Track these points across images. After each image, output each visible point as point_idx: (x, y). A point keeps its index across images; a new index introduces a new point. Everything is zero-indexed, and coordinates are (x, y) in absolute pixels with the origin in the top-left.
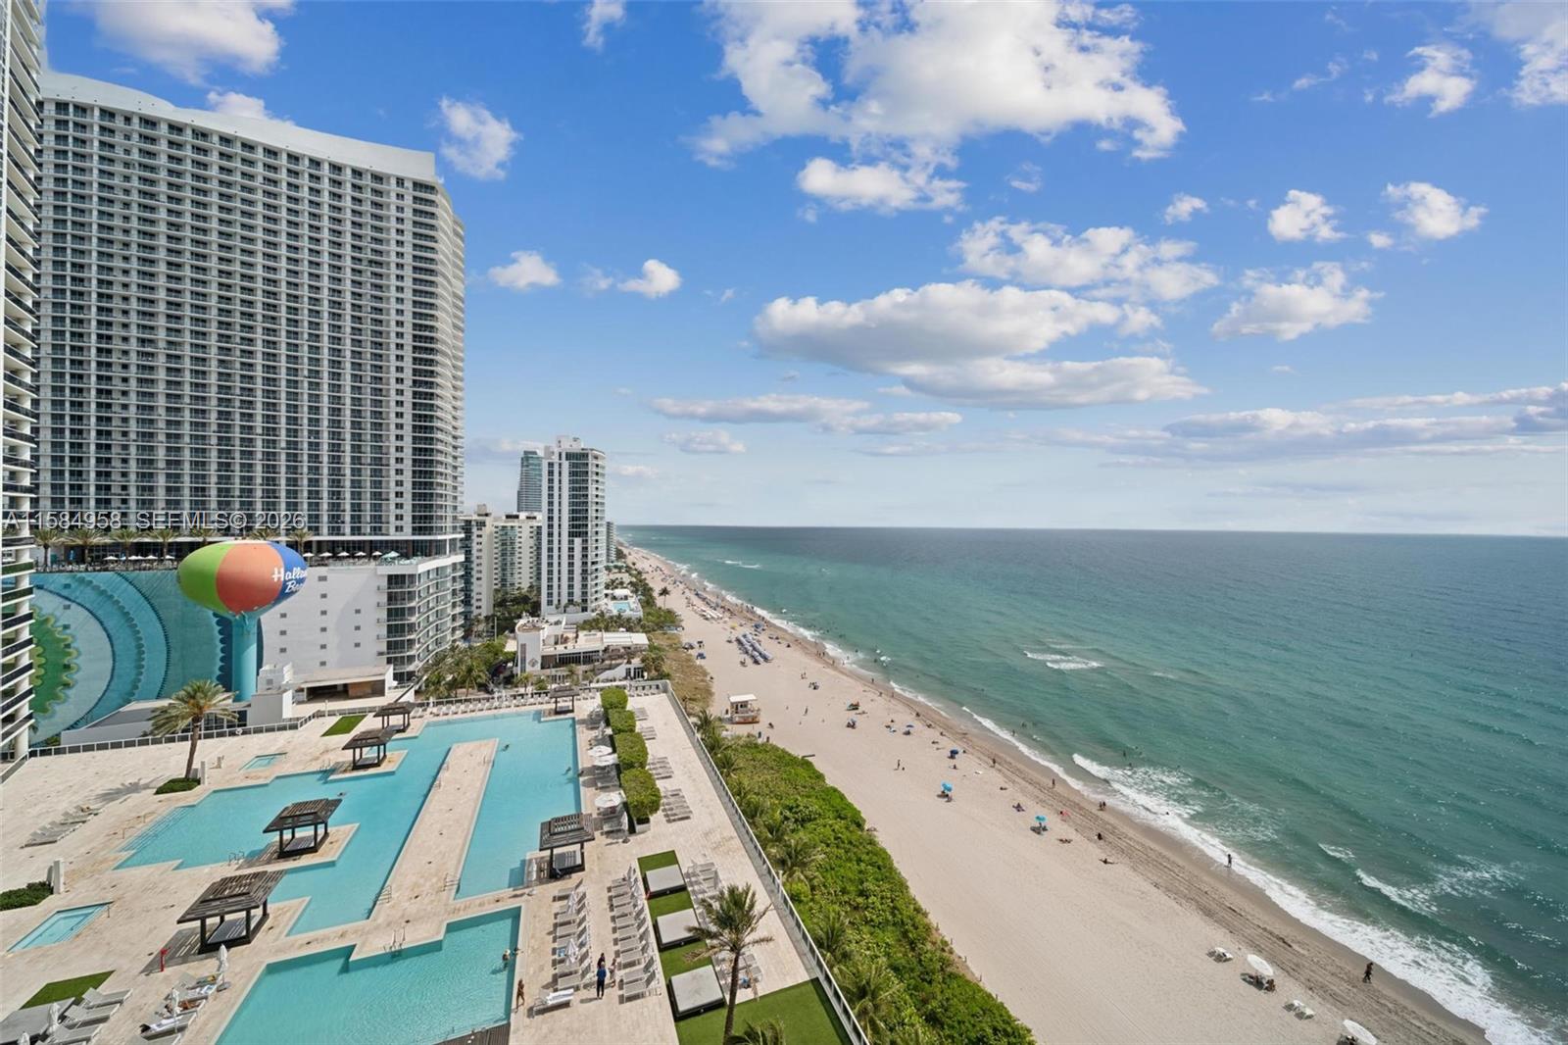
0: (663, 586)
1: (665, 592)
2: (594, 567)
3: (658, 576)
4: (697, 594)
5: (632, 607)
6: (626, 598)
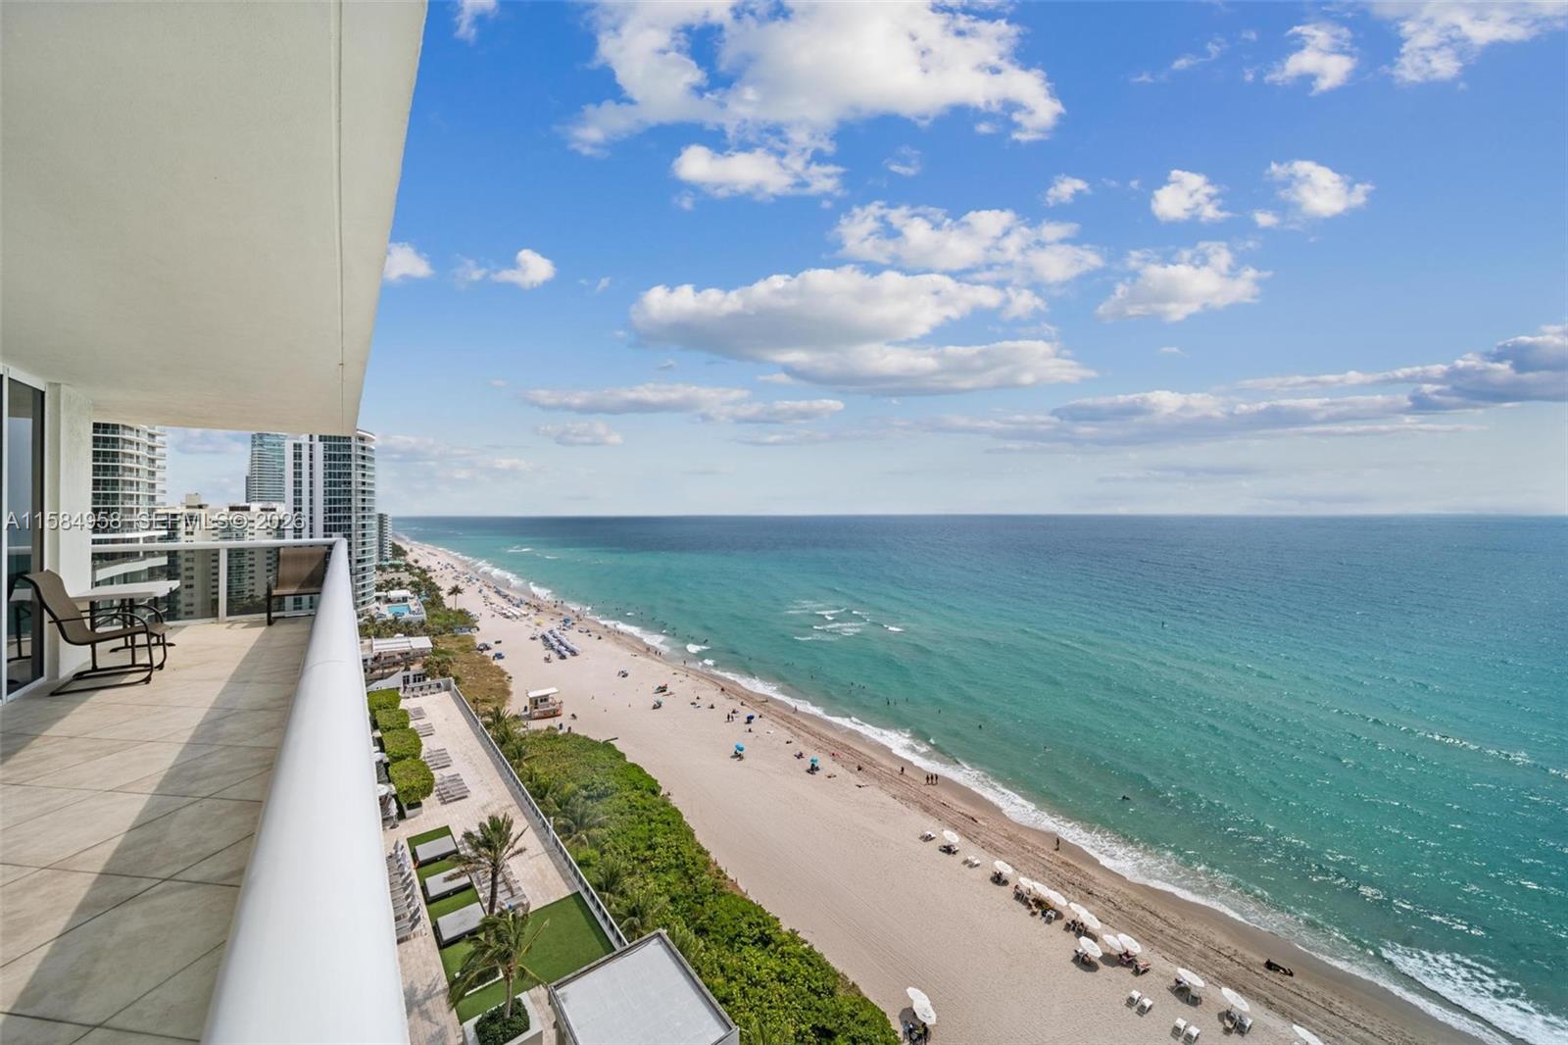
0: (453, 584)
1: (456, 591)
2: (360, 566)
3: (449, 574)
4: (498, 592)
5: (414, 609)
6: (405, 599)
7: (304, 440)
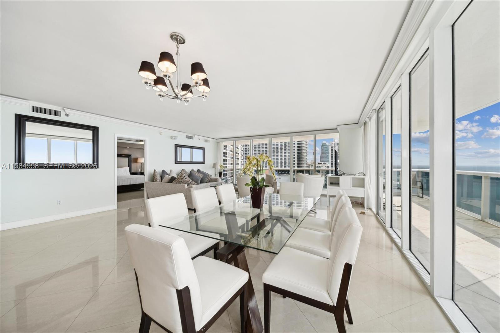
7: (333, 145)
